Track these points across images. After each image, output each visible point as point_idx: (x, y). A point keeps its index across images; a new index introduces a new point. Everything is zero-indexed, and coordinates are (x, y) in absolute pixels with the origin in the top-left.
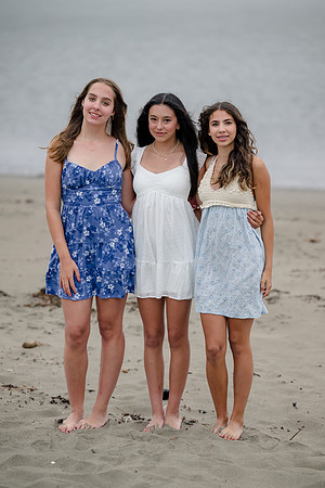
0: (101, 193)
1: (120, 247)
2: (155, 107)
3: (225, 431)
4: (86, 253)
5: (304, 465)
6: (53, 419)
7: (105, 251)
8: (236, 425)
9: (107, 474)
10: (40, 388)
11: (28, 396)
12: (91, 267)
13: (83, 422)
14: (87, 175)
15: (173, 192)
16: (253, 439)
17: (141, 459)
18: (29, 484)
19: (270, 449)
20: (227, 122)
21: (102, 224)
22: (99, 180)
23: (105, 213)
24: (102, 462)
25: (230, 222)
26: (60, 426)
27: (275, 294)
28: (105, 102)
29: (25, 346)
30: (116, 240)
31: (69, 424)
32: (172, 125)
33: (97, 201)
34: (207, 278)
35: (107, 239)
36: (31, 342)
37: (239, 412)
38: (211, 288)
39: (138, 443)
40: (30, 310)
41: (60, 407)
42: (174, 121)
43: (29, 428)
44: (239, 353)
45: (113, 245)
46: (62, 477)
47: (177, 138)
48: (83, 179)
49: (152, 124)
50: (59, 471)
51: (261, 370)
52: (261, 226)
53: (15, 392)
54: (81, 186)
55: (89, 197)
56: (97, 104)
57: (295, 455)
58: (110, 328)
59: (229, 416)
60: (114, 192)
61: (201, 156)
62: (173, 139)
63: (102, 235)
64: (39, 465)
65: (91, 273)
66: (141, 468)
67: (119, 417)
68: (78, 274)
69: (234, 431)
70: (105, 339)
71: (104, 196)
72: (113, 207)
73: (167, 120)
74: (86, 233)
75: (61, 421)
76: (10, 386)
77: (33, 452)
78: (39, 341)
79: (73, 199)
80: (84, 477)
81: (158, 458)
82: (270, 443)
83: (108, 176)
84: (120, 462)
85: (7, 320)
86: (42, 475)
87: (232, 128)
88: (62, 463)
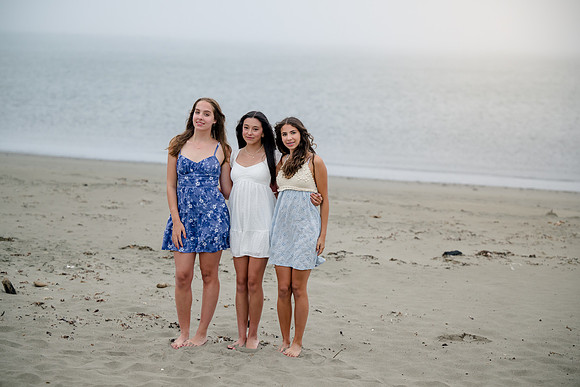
0: (200, 178)
1: (214, 217)
2: (248, 119)
3: (288, 351)
4: (191, 221)
5: (340, 375)
6: (168, 338)
7: (204, 219)
8: (297, 346)
9: (199, 378)
10: (164, 317)
11: (154, 321)
12: (193, 230)
13: (188, 341)
14: (192, 165)
15: (258, 180)
16: (308, 356)
17: (226, 368)
18: (142, 384)
19: (319, 364)
20: (293, 132)
21: (201, 201)
22: (200, 169)
23: (203, 193)
24: (197, 371)
25: (296, 201)
26: (172, 344)
27: (343, 254)
29: (158, 286)
30: (211, 212)
31: (178, 343)
32: (258, 133)
33: (198, 184)
34: (279, 241)
35: (206, 212)
36: (163, 284)
37: (298, 338)
38: (282, 248)
39: (225, 358)
40: (166, 261)
41: (175, 331)
42: (261, 130)
43: (150, 344)
44: (299, 296)
45: (209, 215)
46: (166, 379)
47: (262, 142)
48: (188, 168)
49: (244, 131)
50: (165, 375)
51: (322, 308)
52: (321, 204)
53: (145, 319)
54: (187, 173)
55: (192, 181)
56: (200, 116)
57: (335, 368)
58: (209, 276)
59: (291, 340)
60: (211, 178)
61: (278, 154)
63: (201, 208)
64: (153, 371)
65: (194, 235)
66: (223, 375)
67: (214, 339)
68: (184, 234)
69: (294, 351)
70: (206, 283)
71: (203, 180)
72: (210, 189)
73: (256, 129)
74: (190, 206)
75: (173, 341)
76: (142, 315)
77: (150, 362)
78: (168, 283)
79: (182, 181)
80: (181, 380)
81: (238, 369)
82: (319, 360)
83: (206, 166)
84: (210, 370)
85: (150, 267)
86: (152, 378)
87: (297, 136)
88: (169, 370)
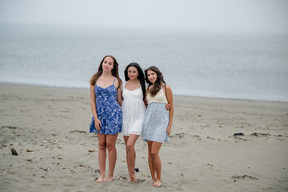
0: (107, 96)
1: (115, 116)
3: (155, 184)
4: (104, 118)
6: (94, 178)
7: (110, 117)
10: (92, 167)
11: (87, 169)
13: (105, 179)
14: (102, 90)
16: (165, 187)
20: (153, 74)
22: (106, 92)
23: (109, 104)
28: (110, 64)
29: (89, 151)
30: (114, 113)
32: (136, 74)
33: (106, 99)
35: (111, 113)
36: (92, 150)
39: (123, 187)
40: (93, 138)
43: (85, 181)
49: (129, 73)
51: (173, 162)
52: (170, 109)
54: (100, 94)
55: (103, 98)
62: (137, 79)
67: (118, 178)
68: (101, 125)
71: (109, 97)
72: (112, 102)
73: (134, 72)
74: (103, 111)
75: (97, 179)
76: (81, 166)
77: (85, 189)
78: (94, 150)
79: (98, 98)
82: (171, 188)
87: (155, 76)
